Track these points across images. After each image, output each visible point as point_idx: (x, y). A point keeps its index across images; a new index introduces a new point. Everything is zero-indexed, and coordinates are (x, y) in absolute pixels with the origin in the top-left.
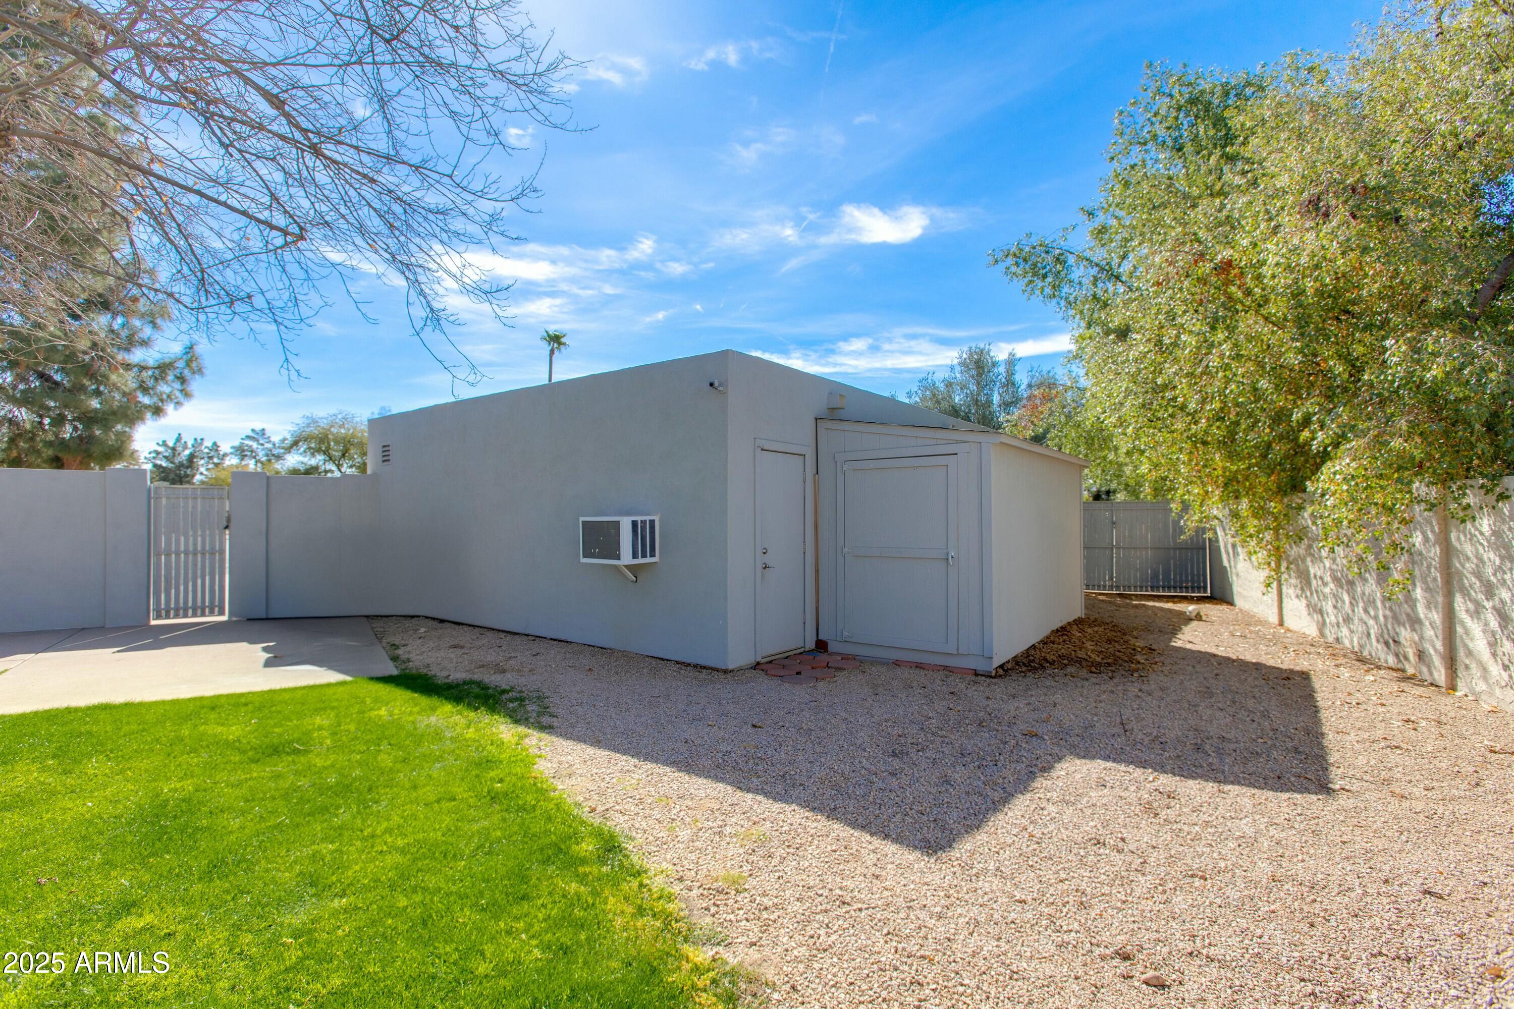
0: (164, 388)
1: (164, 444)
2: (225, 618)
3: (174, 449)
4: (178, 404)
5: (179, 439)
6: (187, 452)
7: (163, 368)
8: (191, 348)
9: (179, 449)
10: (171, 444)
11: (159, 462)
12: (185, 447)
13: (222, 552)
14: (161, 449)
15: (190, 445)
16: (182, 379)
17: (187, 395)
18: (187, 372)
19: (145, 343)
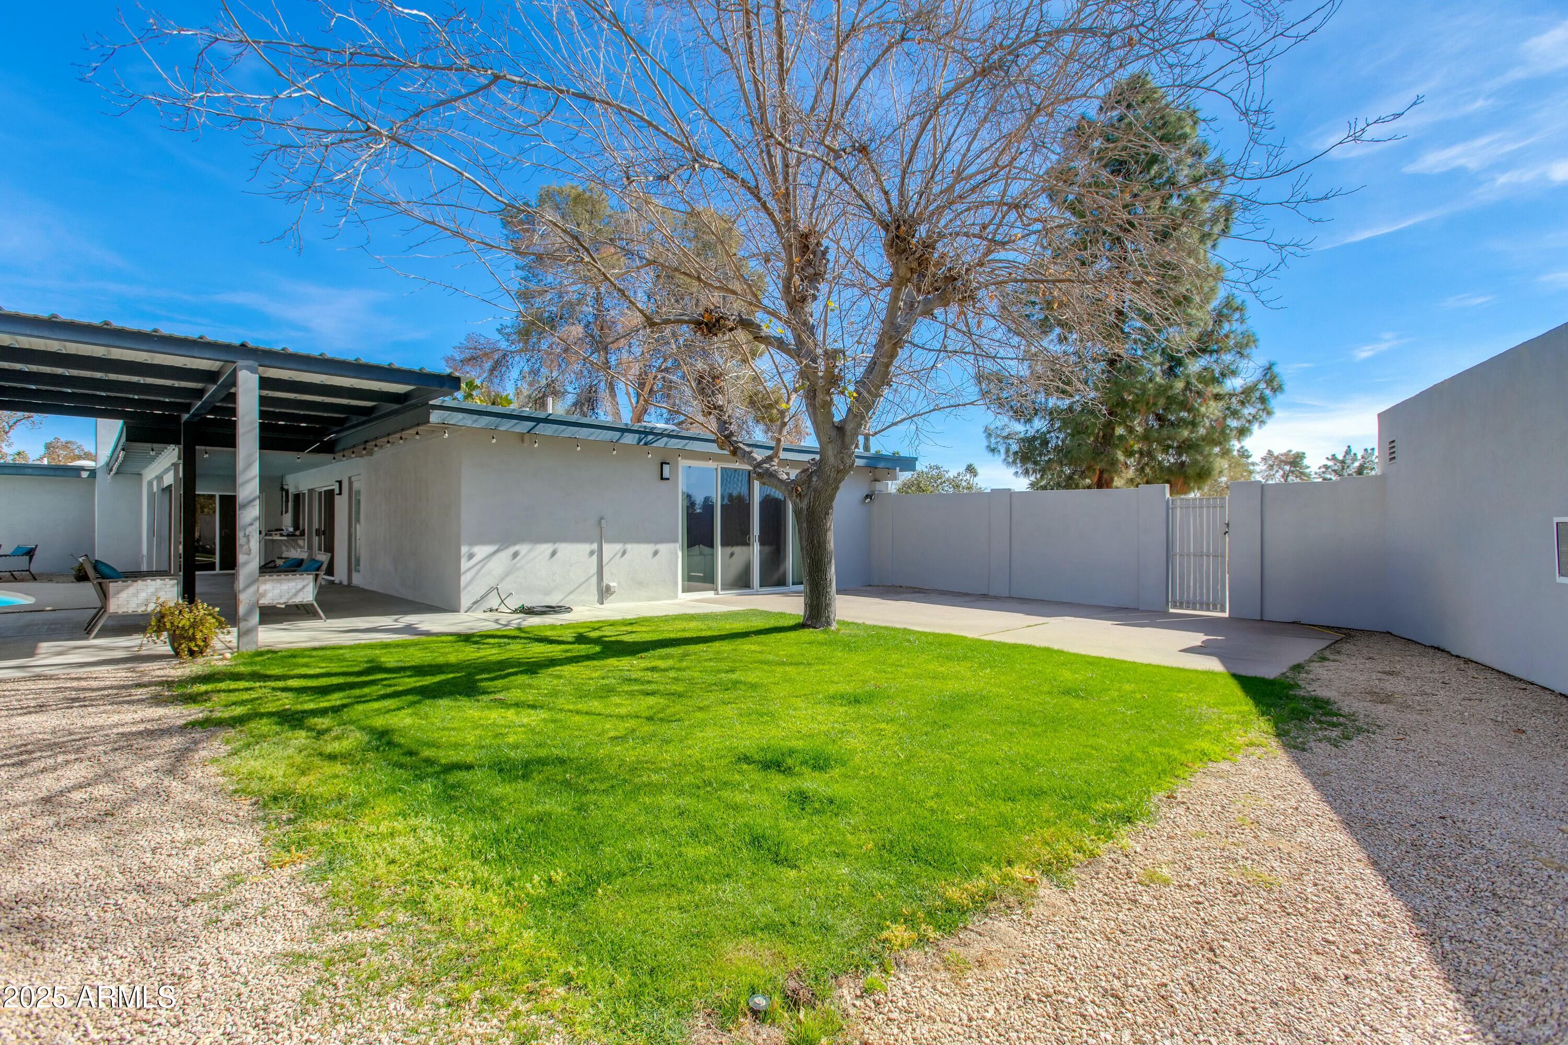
0: (1248, 411)
1: (1334, 458)
2: (1226, 615)
3: (1343, 462)
4: (1262, 422)
5: (1348, 451)
6: (1357, 464)
7: (1248, 392)
8: (1269, 368)
9: (1348, 462)
10: (1340, 457)
11: (1328, 476)
12: (1355, 459)
13: (1223, 556)
14: (1330, 463)
15: (1359, 457)
16: (1263, 400)
17: (1269, 413)
18: (1268, 392)
19: (1234, 373)
